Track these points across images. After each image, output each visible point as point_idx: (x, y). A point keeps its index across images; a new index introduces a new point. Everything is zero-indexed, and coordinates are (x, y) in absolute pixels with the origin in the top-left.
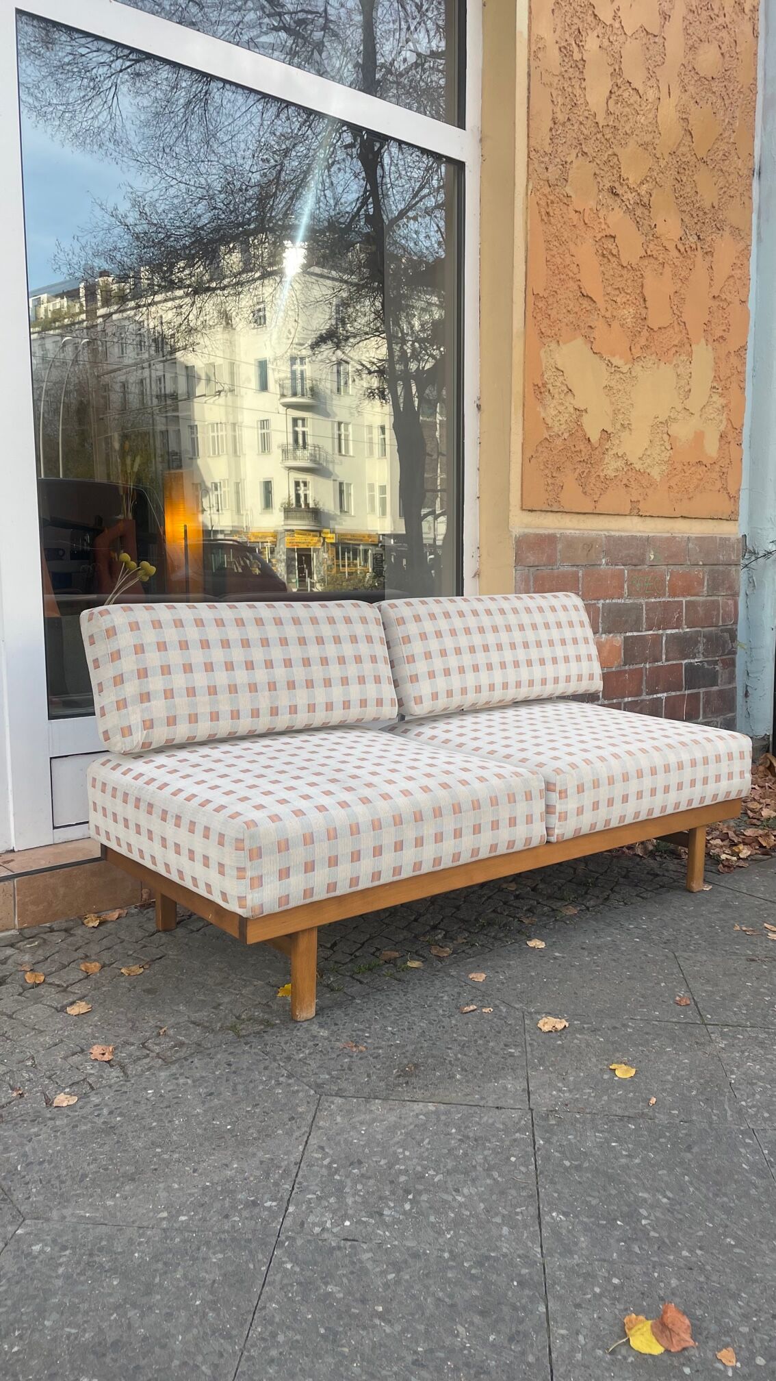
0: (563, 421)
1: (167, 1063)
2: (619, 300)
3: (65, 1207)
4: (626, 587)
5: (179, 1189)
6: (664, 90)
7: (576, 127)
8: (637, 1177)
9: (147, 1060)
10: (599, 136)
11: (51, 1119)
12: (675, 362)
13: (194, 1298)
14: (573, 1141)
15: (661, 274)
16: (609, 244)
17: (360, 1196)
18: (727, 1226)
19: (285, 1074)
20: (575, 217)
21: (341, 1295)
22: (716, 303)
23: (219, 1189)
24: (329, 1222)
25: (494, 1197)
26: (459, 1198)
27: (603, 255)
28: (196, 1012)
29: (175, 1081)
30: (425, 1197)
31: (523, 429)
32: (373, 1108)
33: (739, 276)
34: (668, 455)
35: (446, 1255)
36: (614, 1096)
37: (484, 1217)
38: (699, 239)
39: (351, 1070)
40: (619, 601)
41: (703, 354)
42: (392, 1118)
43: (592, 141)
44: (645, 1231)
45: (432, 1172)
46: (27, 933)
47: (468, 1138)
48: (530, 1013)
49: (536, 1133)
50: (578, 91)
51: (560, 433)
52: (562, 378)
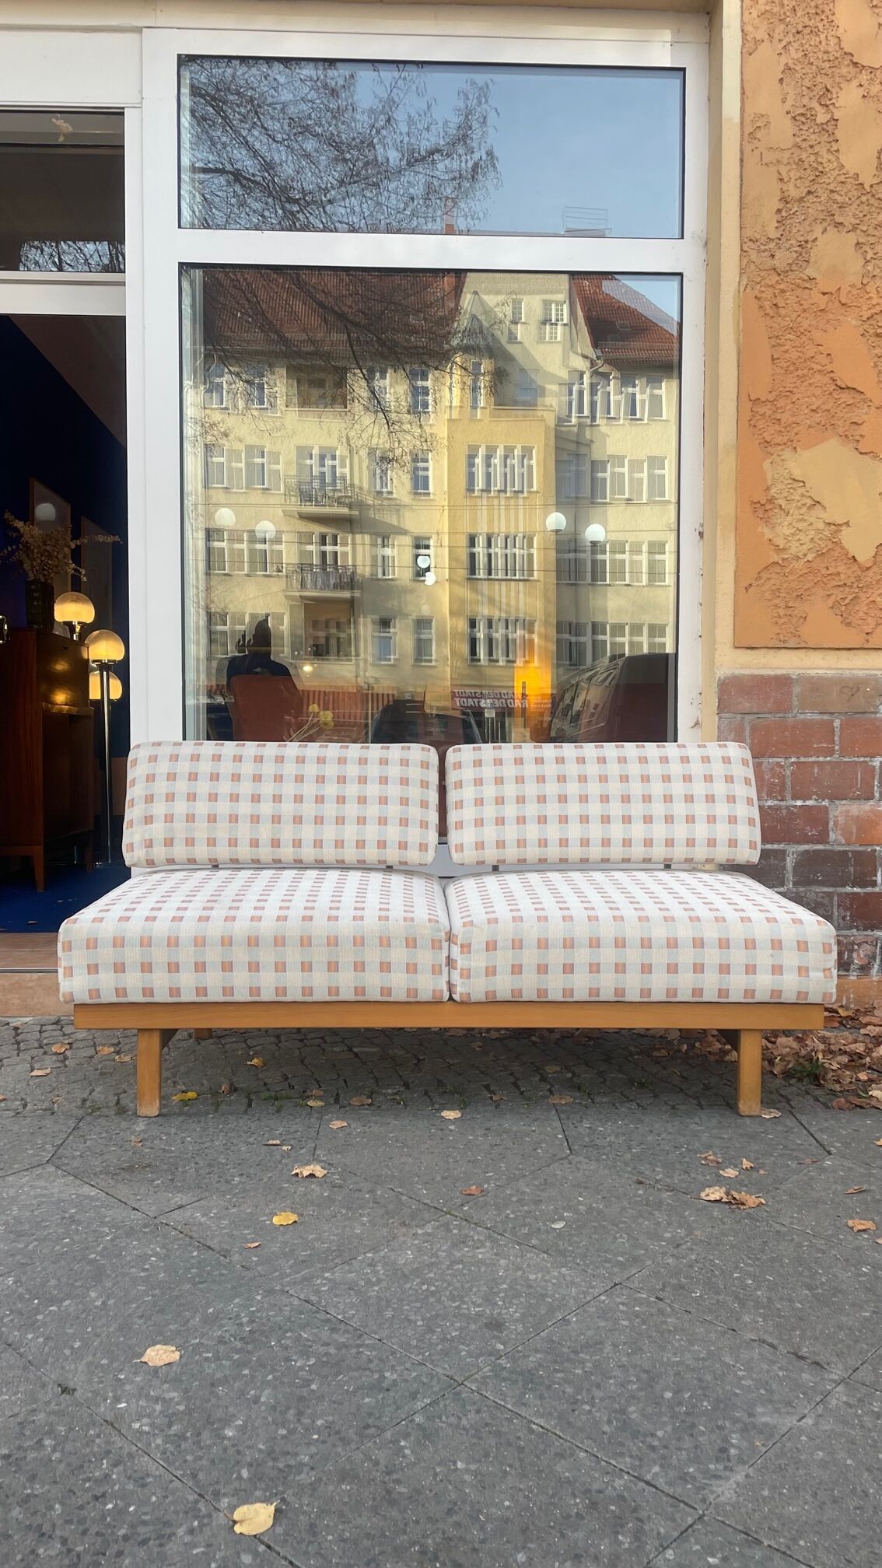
0: (805, 539)
7: (822, 198)
20: (823, 302)
31: (736, 555)
50: (825, 156)
51: (800, 555)
52: (802, 490)
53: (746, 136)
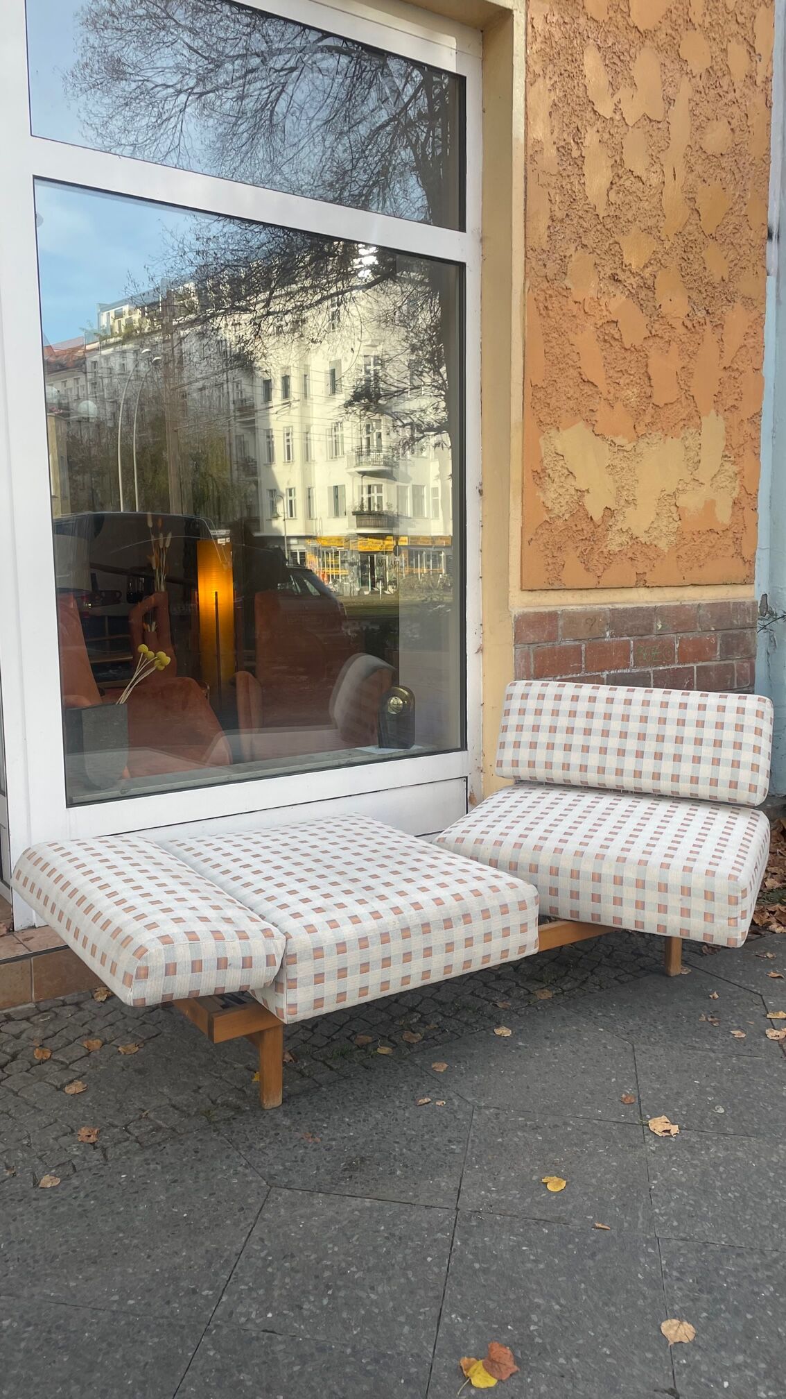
0: (563, 503)
1: (143, 1147)
2: (621, 381)
3: (35, 1285)
4: (632, 657)
5: (132, 1274)
6: (670, 174)
7: (575, 222)
8: (538, 1283)
9: (126, 1144)
10: (599, 227)
11: (35, 1199)
12: (683, 435)
13: (128, 1378)
14: (488, 1243)
15: (667, 352)
16: (612, 330)
17: (286, 1288)
18: (607, 1336)
19: (244, 1162)
20: (575, 308)
21: (251, 1383)
22: (728, 373)
23: (167, 1275)
24: (254, 1313)
25: (404, 1296)
26: (373, 1296)
27: (605, 341)
28: (178, 1095)
29: (147, 1167)
30: (342, 1294)
31: (522, 514)
32: (315, 1202)
33: (752, 345)
34: (676, 526)
35: (349, 1351)
36: (537, 1199)
37: (390, 1315)
38: (708, 313)
39: (302, 1161)
40: (625, 671)
41: (713, 426)
42: (330, 1213)
43: (592, 232)
44: (531, 1337)
45: (354, 1269)
46: (43, 1006)
47: (393, 1235)
48: (480, 1108)
49: (456, 1234)
50: (577, 187)
51: (561, 515)
52: (562, 462)
53: (529, 157)
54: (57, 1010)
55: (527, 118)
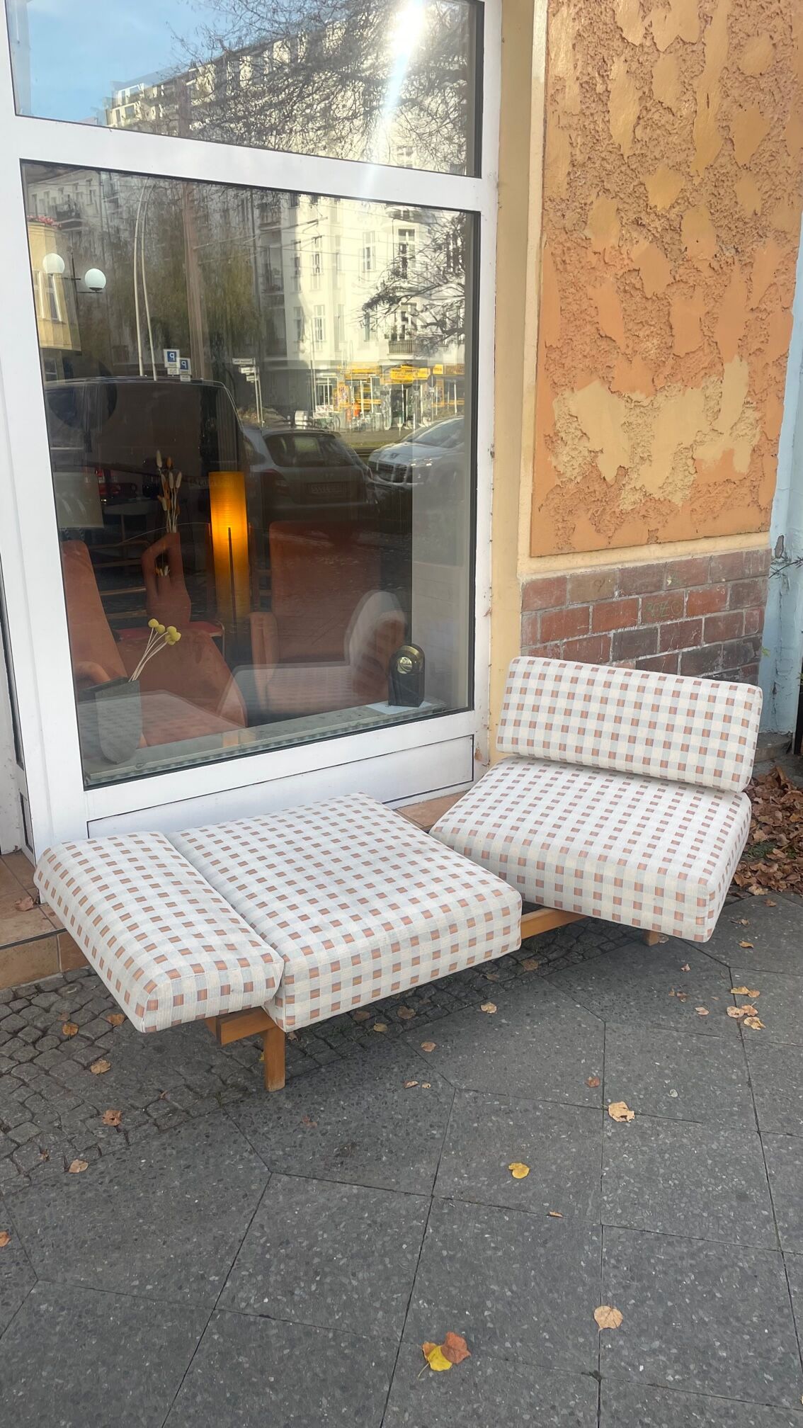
0: (576, 465)
1: (161, 1131)
2: (641, 334)
3: (67, 1271)
4: (639, 614)
5: (149, 1260)
6: (702, 101)
7: (598, 163)
8: (495, 1270)
9: (145, 1127)
10: (623, 168)
11: (67, 1185)
12: (703, 385)
13: (145, 1360)
14: (456, 1231)
15: (691, 297)
16: (633, 279)
17: (281, 1275)
18: (548, 1321)
19: (249, 1148)
20: (594, 260)
21: (248, 1365)
22: (755, 314)
23: (179, 1261)
24: (253, 1298)
25: (380, 1283)
26: (355, 1283)
27: (625, 291)
28: (192, 1075)
29: (163, 1152)
30: (328, 1280)
31: (533, 481)
32: (310, 1188)
33: (782, 282)
34: (692, 479)
35: (331, 1335)
36: (503, 1186)
37: (368, 1301)
38: (737, 251)
39: (301, 1146)
40: (632, 629)
41: (736, 373)
42: (322, 1200)
43: (616, 175)
44: (484, 1322)
45: (339, 1256)
46: (70, 977)
47: (375, 1222)
48: (461, 1090)
49: (429, 1221)
50: (601, 126)
51: (573, 478)
52: (576, 424)
53: (549, 98)
54: (82, 981)
55: (548, 54)
